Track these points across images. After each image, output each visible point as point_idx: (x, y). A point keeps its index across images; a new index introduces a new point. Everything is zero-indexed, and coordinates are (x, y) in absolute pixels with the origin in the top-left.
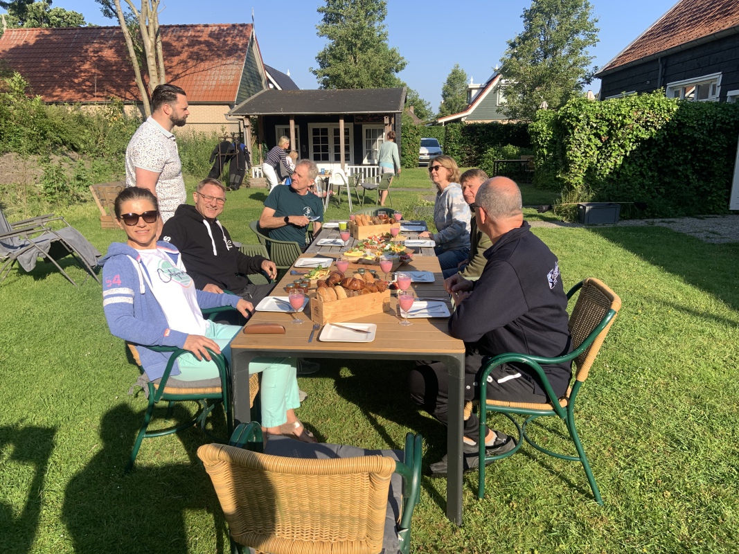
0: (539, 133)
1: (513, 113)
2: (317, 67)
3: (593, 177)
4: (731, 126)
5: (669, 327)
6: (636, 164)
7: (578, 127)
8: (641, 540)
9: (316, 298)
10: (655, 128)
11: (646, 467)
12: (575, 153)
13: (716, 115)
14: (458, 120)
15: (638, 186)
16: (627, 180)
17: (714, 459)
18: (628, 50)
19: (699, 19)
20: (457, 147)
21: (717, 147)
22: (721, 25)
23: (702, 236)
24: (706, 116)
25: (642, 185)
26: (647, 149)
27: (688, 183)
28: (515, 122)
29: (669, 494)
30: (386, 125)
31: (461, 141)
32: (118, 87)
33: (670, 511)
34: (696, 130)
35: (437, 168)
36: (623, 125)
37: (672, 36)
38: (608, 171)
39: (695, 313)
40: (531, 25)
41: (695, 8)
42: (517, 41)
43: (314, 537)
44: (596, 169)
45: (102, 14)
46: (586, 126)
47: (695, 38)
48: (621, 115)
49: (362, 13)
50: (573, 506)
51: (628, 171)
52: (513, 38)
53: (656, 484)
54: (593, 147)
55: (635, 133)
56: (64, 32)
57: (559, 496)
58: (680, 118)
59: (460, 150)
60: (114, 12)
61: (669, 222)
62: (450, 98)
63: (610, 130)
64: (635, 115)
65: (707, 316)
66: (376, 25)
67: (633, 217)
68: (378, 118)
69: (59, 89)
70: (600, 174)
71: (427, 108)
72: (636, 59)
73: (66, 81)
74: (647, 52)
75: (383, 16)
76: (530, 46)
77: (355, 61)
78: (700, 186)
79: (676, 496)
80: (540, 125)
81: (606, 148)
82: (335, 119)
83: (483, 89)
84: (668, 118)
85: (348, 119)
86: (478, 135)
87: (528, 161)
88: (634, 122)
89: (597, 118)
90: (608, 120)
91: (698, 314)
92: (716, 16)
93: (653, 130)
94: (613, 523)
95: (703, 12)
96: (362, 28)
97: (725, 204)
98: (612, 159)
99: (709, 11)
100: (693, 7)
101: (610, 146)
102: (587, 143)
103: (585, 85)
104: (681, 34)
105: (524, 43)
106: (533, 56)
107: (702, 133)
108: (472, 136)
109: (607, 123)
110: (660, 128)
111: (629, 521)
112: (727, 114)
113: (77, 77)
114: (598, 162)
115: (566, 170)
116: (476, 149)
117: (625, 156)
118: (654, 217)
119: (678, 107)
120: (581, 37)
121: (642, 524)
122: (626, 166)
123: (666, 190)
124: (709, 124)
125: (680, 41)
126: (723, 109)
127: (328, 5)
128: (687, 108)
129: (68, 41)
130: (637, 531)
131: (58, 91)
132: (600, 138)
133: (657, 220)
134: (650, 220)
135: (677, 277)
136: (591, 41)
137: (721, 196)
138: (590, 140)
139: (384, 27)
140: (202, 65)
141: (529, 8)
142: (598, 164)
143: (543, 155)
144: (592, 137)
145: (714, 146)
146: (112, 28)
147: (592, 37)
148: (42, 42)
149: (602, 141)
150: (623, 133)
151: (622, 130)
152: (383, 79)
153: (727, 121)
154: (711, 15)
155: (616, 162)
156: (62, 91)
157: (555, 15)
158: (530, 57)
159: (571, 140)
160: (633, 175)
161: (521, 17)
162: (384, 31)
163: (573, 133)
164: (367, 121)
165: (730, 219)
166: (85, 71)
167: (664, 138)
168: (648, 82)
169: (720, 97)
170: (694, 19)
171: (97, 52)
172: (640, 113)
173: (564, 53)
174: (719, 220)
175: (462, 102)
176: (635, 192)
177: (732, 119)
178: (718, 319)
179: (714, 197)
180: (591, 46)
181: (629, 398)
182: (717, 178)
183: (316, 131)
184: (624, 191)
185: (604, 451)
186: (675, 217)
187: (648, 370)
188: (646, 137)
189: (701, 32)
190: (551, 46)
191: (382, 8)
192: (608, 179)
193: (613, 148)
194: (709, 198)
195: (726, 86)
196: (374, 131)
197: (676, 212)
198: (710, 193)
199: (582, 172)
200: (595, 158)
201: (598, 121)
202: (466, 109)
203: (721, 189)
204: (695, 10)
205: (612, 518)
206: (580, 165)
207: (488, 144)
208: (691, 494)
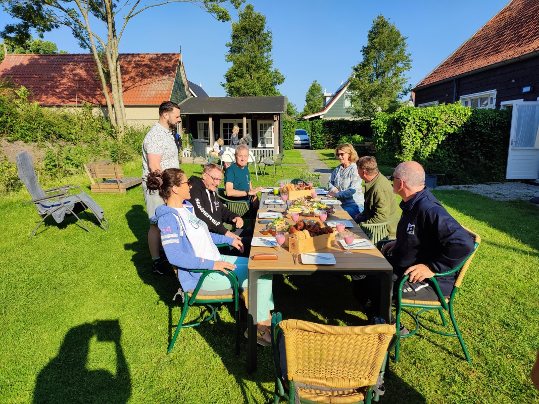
0: (378, 128)
1: (358, 113)
2: (225, 81)
3: (419, 158)
4: (505, 124)
5: (486, 255)
6: (445, 149)
7: (408, 125)
8: (499, 384)
9: (293, 237)
10: (457, 126)
11: (492, 341)
12: (406, 141)
13: (495, 118)
14: (318, 117)
15: (447, 164)
16: (440, 160)
17: (532, 335)
18: (432, 74)
19: (479, 55)
20: (320, 136)
21: (496, 138)
22: (495, 59)
23: (492, 196)
24: (489, 118)
25: (450, 163)
26: (451, 139)
27: (479, 162)
28: (358, 119)
29: (510, 356)
30: (275, 121)
31: (323, 132)
32: (87, 95)
33: (513, 366)
34: (483, 127)
35: (342, 154)
36: (437, 124)
37: (461, 65)
38: (428, 153)
39: (500, 246)
40: (368, 57)
41: (475, 47)
42: (359, 67)
43: (338, 375)
44: (420, 153)
45: (79, 46)
46: (413, 125)
47: (477, 67)
48: (435, 117)
49: (256, 46)
50: (454, 364)
51: (441, 154)
52: (356, 65)
53: (500, 350)
54: (418, 138)
55: (444, 129)
56: (48, 57)
57: (444, 359)
58: (472, 120)
59: (321, 138)
60: (87, 45)
61: (469, 187)
62: (311, 102)
63: (428, 127)
64: (444, 118)
65: (507, 248)
66: (265, 54)
67: (445, 184)
68: (270, 117)
69: (45, 96)
70: (423, 156)
71: (294, 108)
72: (438, 80)
73: (51, 90)
74: (446, 76)
75: (270, 49)
76: (368, 70)
77: (251, 78)
78: (486, 163)
79: (514, 357)
80: (379, 123)
81: (426, 139)
82: (240, 116)
83: (334, 97)
84: (465, 120)
85: (248, 116)
86: (334, 127)
87: (370, 146)
88: (443, 122)
89: (420, 119)
90: (427, 121)
91: (502, 247)
92: (490, 53)
93: (456, 127)
94: (480, 374)
95: (481, 50)
96: (256, 57)
97: (503, 175)
98: (430, 146)
99: (485, 50)
100: (474, 46)
101: (429, 138)
102: (414, 135)
103: (404, 96)
104: (468, 64)
105: (363, 68)
106: (370, 77)
107: (487, 129)
108: (330, 128)
109: (426, 123)
110: (460, 126)
111: (490, 373)
112: (502, 117)
113: (58, 88)
114: (421, 147)
115: (401, 153)
116: (333, 137)
117: (438, 144)
118: (458, 184)
119: (471, 113)
120: (400, 65)
121: (498, 374)
122: (439, 150)
123: (465, 166)
124: (491, 123)
125: (467, 69)
126: (500, 114)
127: (233, 41)
128: (476, 113)
129: (51, 63)
130: (496, 378)
131: (44, 97)
132: (422, 132)
133: (461, 186)
134: (456, 186)
135: (483, 223)
136: (407, 68)
137: (500, 170)
138: (415, 133)
139: (270, 56)
140: (146, 81)
141: (366, 46)
142: (421, 149)
143: (381, 142)
144: (417, 131)
145: (495, 138)
146: (82, 55)
147: (407, 65)
148: (33, 64)
149: (423, 134)
150: (436, 129)
151: (436, 127)
152: (270, 90)
153: (502, 122)
154: (487, 52)
155: (432, 148)
156: (47, 98)
157: (383, 50)
158: (367, 78)
159: (403, 133)
160: (444, 156)
161: (361, 51)
162: (270, 58)
163: (405, 129)
164: (261, 118)
165: (507, 185)
166: (64, 84)
167: (463, 132)
168: (447, 95)
169: (496, 105)
170: (476, 55)
171: (72, 71)
172: (447, 116)
173: (390, 74)
174: (500, 185)
175: (319, 105)
176: (446, 167)
177: (505, 120)
178: (514, 249)
179: (496, 170)
180: (407, 71)
181: (472, 300)
182: (497, 158)
183: (225, 125)
184: (438, 167)
185: (465, 332)
186: (472, 184)
187: (480, 283)
188: (451, 131)
189: (481, 63)
190: (381, 70)
191: (269, 43)
192: (427, 159)
193: (431, 139)
194: (493, 171)
195: (500, 99)
196: (266, 125)
197: (472, 181)
198: (493, 168)
199: (411, 154)
200: (419, 145)
201: (420, 121)
202: (323, 109)
203: (500, 166)
204: (475, 48)
205: (479, 371)
206: (409, 150)
207: (341, 134)
208: (523, 356)
